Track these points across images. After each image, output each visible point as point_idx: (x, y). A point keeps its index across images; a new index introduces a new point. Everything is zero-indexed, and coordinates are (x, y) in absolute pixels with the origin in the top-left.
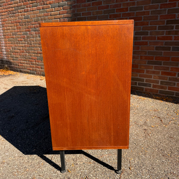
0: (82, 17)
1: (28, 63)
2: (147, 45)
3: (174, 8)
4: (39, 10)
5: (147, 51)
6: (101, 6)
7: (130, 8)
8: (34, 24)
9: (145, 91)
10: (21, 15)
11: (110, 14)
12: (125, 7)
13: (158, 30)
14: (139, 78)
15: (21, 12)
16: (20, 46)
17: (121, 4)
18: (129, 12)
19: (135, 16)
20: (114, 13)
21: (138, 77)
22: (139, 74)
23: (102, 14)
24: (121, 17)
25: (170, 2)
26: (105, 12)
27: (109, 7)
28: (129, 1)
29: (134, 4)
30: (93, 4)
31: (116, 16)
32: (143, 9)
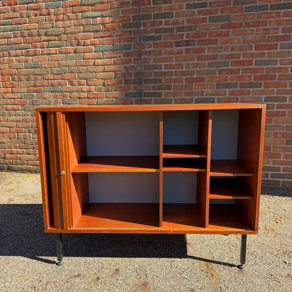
0: (163, 71)
1: (32, 153)
2: (285, 116)
4: (65, 53)
5: (285, 125)
6: (202, 54)
7: (256, 60)
8: (50, 80)
9: (283, 185)
10: (19, 61)
12: (248, 59)
14: (273, 166)
15: (16, 56)
16: (11, 120)
17: (239, 54)
18: (253, 66)
19: (264, 74)
20: (227, 68)
21: (271, 165)
22: (271, 160)
23: (205, 67)
24: (241, 73)
26: (210, 65)
27: (219, 57)
28: (254, 51)
29: (262, 55)
30: (187, 51)
31: (230, 72)
32: (279, 64)
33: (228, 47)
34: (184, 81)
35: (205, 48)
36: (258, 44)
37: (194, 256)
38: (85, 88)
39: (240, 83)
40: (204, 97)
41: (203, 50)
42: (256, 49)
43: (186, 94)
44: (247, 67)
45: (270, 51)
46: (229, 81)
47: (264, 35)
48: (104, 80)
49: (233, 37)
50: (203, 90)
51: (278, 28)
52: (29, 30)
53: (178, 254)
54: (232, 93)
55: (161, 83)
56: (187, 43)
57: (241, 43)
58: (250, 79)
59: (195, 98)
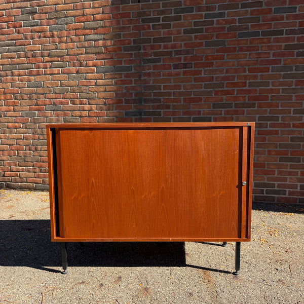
0: (162, 91)
1: (31, 170)
2: (278, 134)
4: (68, 74)
5: (278, 143)
7: (249, 82)
8: (52, 99)
9: (278, 201)
10: (21, 81)
11: (216, 89)
12: (241, 81)
13: (293, 114)
14: (268, 182)
15: (19, 75)
16: (11, 137)
18: (247, 88)
19: (258, 95)
20: (222, 89)
21: (266, 182)
22: (266, 177)
23: (202, 88)
24: (235, 94)
26: (206, 87)
27: (214, 79)
28: (247, 73)
29: (255, 77)
30: (185, 73)
31: (226, 93)
32: (271, 86)
33: (223, 69)
34: (182, 101)
35: (201, 70)
36: (251, 67)
37: (192, 264)
38: (87, 107)
39: (235, 104)
40: (202, 116)
41: (200, 73)
42: (250, 72)
43: (184, 113)
44: (242, 88)
45: (263, 74)
46: (224, 102)
47: (256, 59)
48: (105, 99)
49: (227, 60)
50: (200, 110)
51: (269, 53)
52: (33, 51)
53: (177, 263)
54: (227, 113)
55: (160, 103)
56: (185, 66)
57: (235, 66)
58: (245, 100)
59: (192, 117)
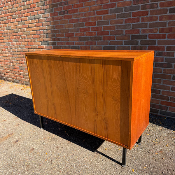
0: (55, 29)
1: (12, 72)
3: (138, 23)
4: (18, 22)
6: (71, 19)
7: (97, 22)
8: (15, 36)
10: (4, 26)
11: (80, 27)
12: (93, 21)
13: (124, 45)
15: (3, 24)
16: (4, 55)
17: (89, 18)
18: (97, 26)
19: (102, 31)
20: (84, 27)
23: (73, 27)
24: (90, 31)
25: (133, 17)
26: (75, 26)
27: (79, 21)
29: (100, 18)
30: (64, 17)
31: (85, 30)
32: (110, 24)
33: (83, 14)
34: (65, 36)
35: (72, 15)
36: (98, 11)
38: (26, 39)
39: (91, 37)
40: (75, 45)
41: (71, 17)
42: (97, 14)
43: (67, 44)
44: (93, 26)
45: (105, 15)
46: (85, 36)
47: (100, 5)
48: (33, 35)
49: (85, 7)
50: (74, 41)
52: (5, 10)
54: (87, 43)
55: (55, 37)
56: (64, 13)
57: (89, 11)
58: (95, 35)
59: (70, 46)
